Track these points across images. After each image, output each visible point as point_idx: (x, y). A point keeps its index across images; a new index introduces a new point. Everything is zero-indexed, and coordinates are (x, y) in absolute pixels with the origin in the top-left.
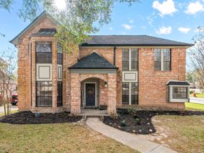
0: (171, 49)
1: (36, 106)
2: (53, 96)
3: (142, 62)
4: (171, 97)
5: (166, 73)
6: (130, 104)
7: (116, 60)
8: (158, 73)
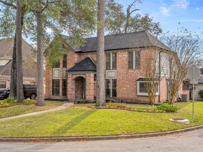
1: (53, 95)
3: (119, 63)
4: (138, 91)
5: (136, 71)
6: (111, 96)
8: (131, 71)
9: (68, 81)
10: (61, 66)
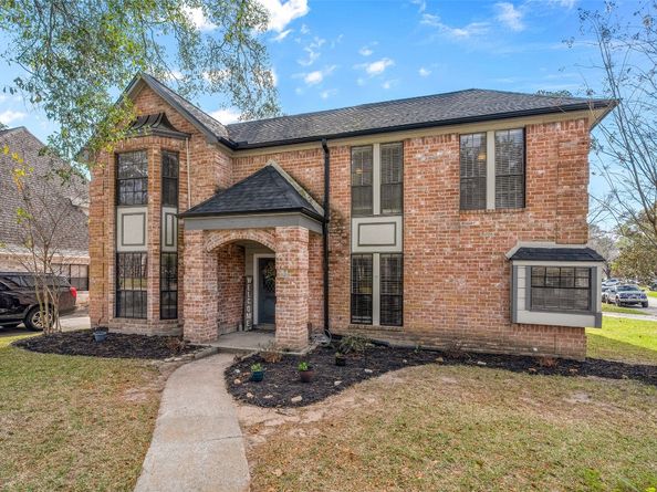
0: (524, 129)
1: (117, 315)
2: (150, 291)
3: (415, 184)
4: (521, 303)
5: (504, 217)
6: (376, 323)
7: (331, 184)
8: (474, 220)
9: (188, 261)
10: (154, 196)
